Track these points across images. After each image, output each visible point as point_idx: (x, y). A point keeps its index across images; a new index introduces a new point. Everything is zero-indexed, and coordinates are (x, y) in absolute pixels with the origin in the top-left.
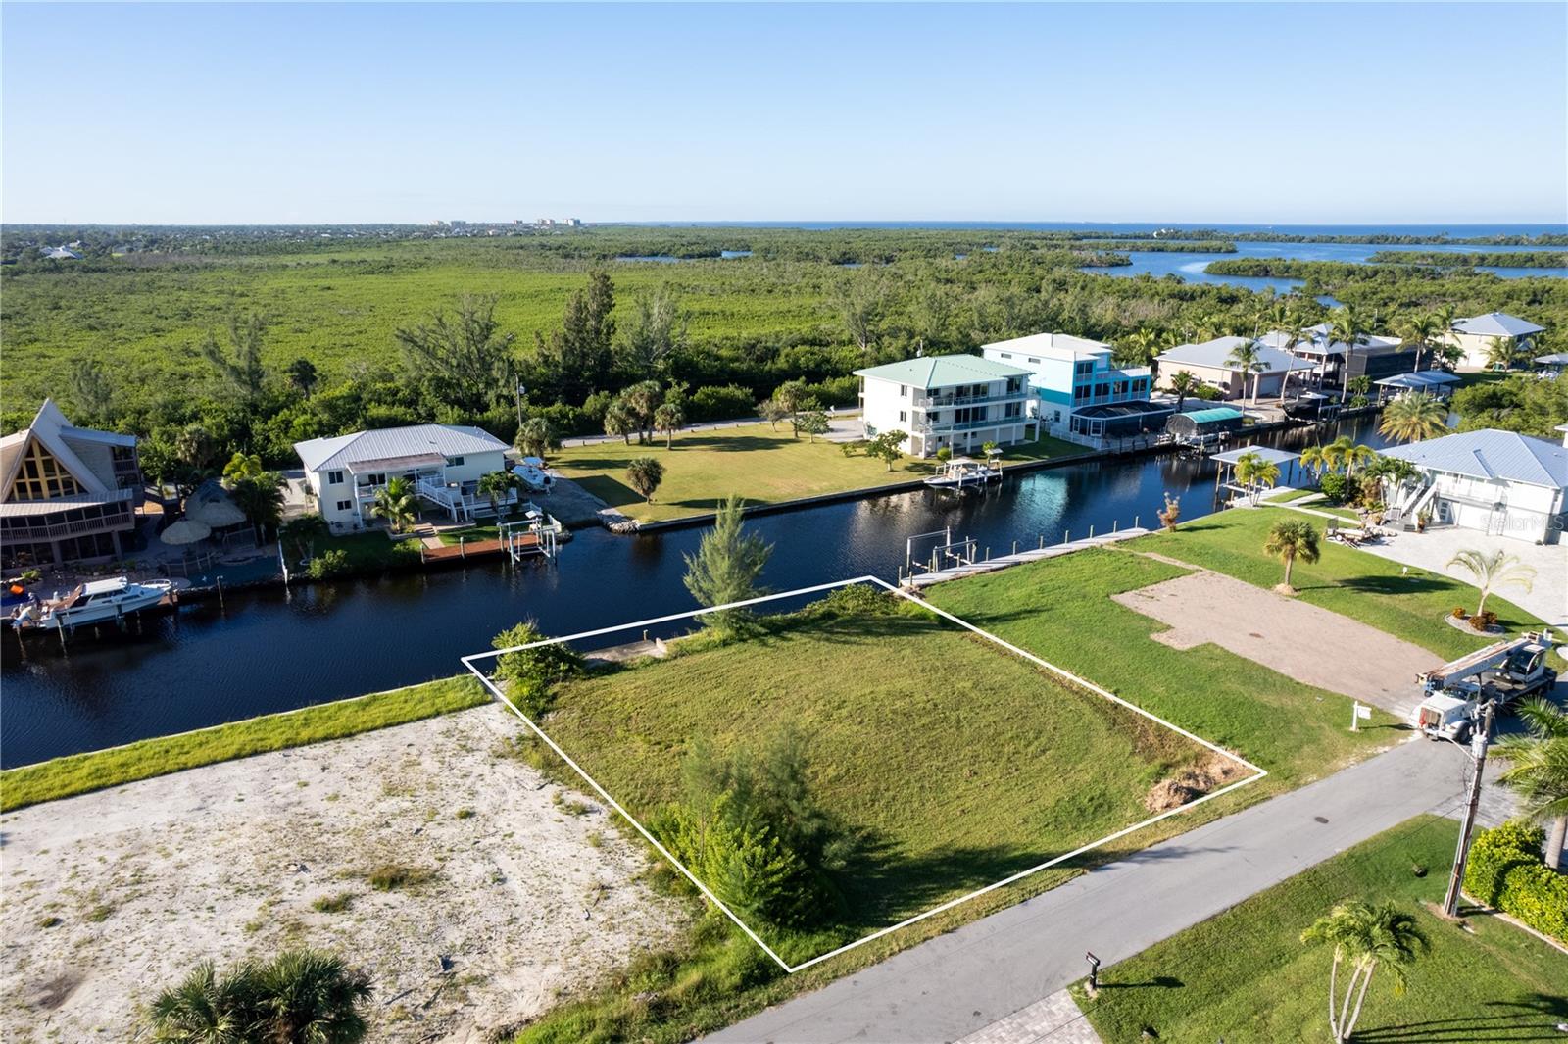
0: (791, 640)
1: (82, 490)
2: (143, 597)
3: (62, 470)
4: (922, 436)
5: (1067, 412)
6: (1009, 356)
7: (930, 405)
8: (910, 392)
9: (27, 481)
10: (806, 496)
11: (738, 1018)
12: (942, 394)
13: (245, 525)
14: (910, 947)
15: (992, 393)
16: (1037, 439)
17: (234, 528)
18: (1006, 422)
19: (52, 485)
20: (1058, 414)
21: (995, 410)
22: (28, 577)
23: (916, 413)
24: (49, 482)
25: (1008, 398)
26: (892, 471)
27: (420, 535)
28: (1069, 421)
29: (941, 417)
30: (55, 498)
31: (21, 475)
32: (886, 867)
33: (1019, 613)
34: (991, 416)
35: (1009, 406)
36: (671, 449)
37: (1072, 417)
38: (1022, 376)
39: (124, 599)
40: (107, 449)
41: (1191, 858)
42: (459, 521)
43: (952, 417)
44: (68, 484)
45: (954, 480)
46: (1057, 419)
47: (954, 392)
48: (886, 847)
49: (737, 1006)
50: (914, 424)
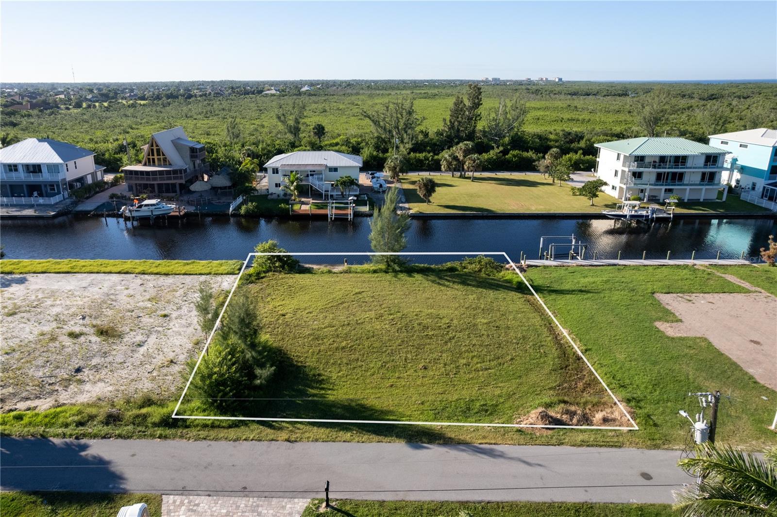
0: (414, 277)
1: (170, 164)
2: (163, 209)
3: (163, 155)
4: (624, 187)
5: (761, 183)
6: (727, 143)
7: (634, 167)
8: (622, 157)
9: (151, 157)
10: (521, 212)
11: (139, 437)
12: (647, 160)
13: (230, 187)
14: (260, 440)
15: (689, 163)
16: (724, 199)
17: (225, 188)
18: (700, 185)
19: (159, 160)
20: (754, 185)
21: (692, 176)
22: (142, 197)
23: (623, 172)
24: (158, 158)
25: (704, 168)
26: (593, 205)
27: (303, 203)
28: (761, 190)
29: (644, 176)
30: (159, 166)
31: (149, 155)
32: (310, 398)
33: (573, 291)
34: (686, 180)
35: (704, 174)
36: (472, 181)
37: (764, 187)
38: (720, 154)
39: (155, 208)
40: (188, 148)
41: (501, 460)
42: (325, 199)
43: (653, 178)
44: (165, 160)
45: (625, 213)
46: (753, 189)
47: (657, 160)
48: (323, 389)
49: (144, 432)
50: (622, 179)
